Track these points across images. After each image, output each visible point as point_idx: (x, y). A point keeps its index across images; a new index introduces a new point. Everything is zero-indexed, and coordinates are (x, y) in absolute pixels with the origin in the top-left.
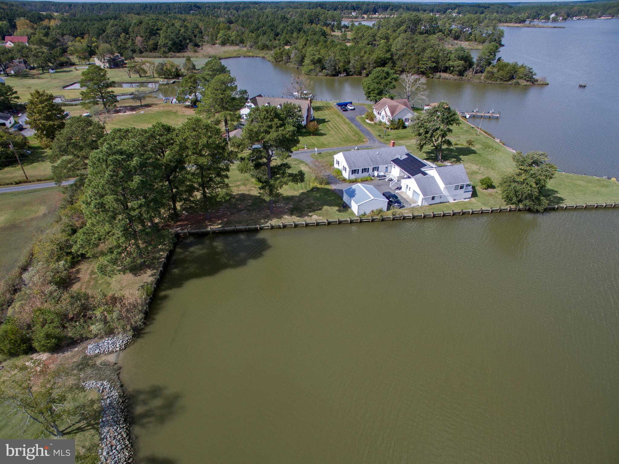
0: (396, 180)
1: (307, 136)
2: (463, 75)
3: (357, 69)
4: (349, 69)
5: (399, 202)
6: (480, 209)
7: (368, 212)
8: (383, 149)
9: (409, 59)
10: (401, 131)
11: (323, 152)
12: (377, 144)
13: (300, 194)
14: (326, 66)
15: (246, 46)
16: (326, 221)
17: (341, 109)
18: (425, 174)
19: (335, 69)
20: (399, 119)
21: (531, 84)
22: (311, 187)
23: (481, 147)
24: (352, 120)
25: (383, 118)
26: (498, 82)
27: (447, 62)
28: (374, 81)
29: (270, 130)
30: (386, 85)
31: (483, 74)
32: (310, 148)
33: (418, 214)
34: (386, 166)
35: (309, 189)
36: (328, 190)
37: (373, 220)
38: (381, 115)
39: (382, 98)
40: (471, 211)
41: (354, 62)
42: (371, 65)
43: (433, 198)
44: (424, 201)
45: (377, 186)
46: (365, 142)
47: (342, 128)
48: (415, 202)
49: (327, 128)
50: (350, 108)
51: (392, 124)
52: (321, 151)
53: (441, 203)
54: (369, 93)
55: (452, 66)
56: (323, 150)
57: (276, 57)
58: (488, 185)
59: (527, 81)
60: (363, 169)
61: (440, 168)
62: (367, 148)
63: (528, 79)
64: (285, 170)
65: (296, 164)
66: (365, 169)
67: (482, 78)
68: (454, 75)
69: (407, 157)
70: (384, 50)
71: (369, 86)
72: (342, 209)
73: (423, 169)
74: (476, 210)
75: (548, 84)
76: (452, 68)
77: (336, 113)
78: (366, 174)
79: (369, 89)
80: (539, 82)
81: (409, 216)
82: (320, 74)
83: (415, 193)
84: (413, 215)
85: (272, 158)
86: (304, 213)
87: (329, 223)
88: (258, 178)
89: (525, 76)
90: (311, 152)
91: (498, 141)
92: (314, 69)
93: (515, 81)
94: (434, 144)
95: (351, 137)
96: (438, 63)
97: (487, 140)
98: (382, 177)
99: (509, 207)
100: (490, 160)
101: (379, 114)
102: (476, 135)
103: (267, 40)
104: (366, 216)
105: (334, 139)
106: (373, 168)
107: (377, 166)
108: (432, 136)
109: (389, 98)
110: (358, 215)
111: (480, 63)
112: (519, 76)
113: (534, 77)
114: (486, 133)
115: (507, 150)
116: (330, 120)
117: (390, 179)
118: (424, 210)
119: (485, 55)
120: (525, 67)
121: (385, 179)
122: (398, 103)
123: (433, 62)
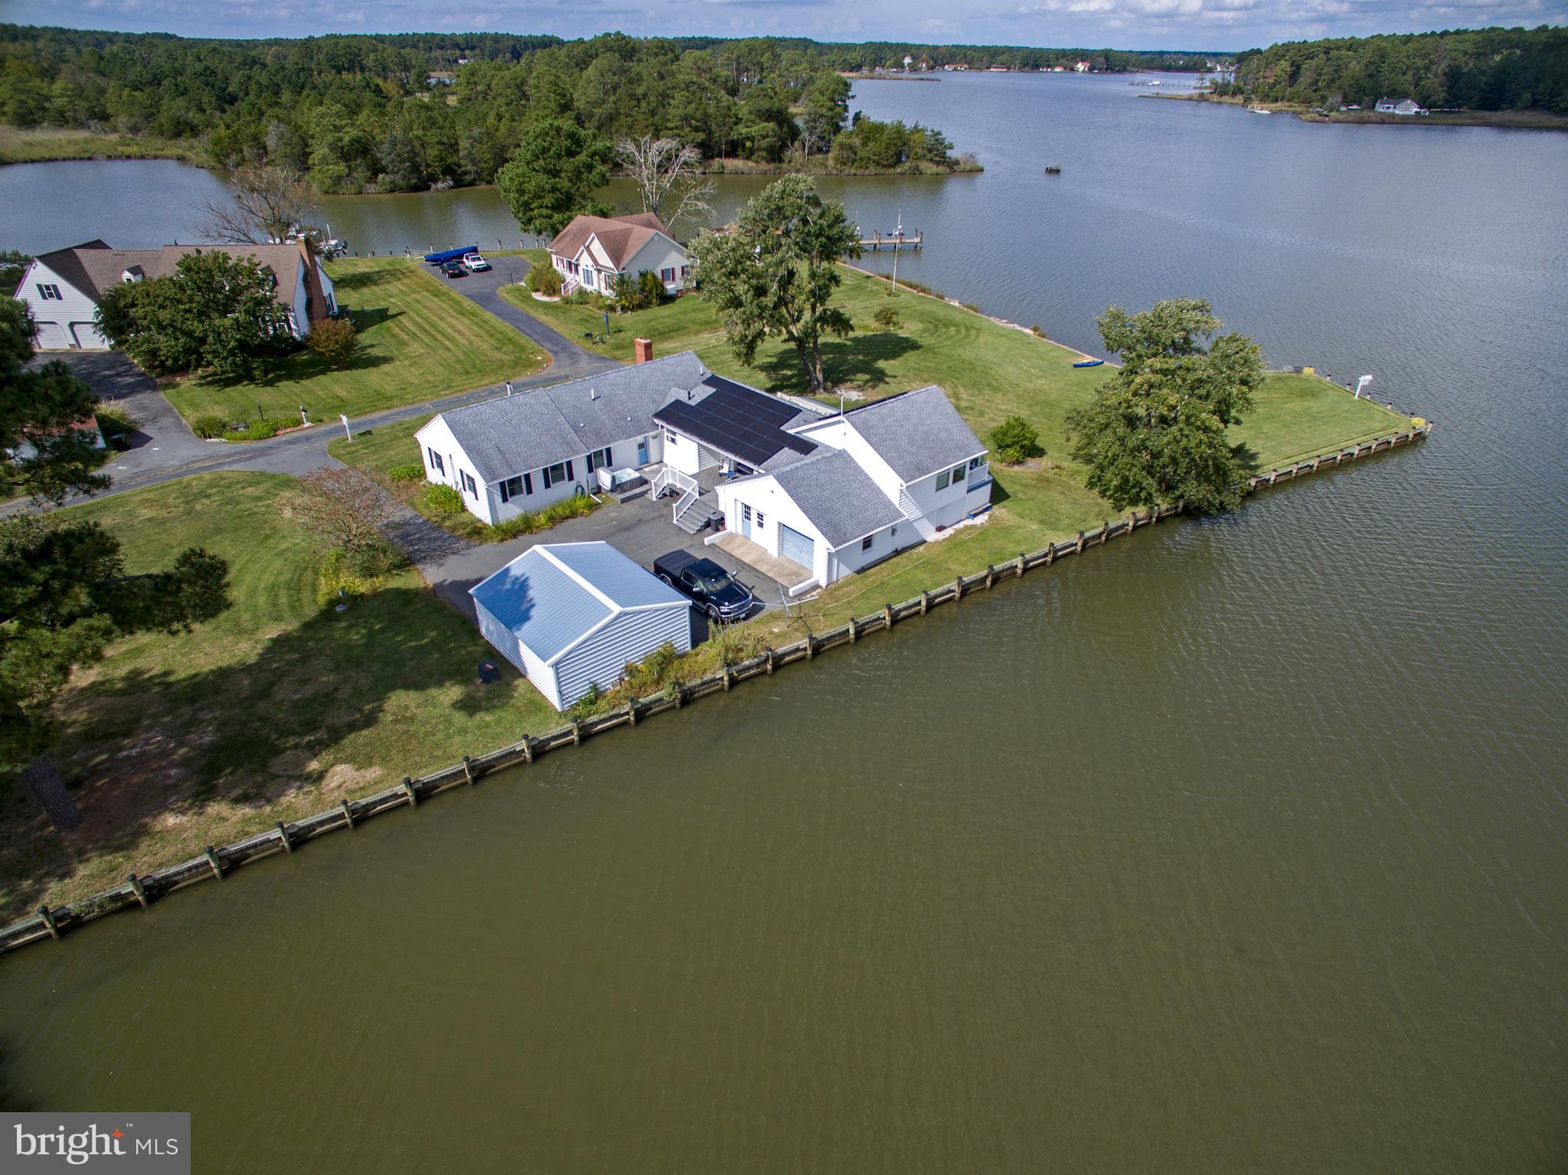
0: (691, 489)
1: (316, 374)
2: (781, 161)
3: (484, 165)
4: (460, 166)
5: (734, 593)
6: (1046, 549)
7: (608, 681)
8: (613, 376)
10: (659, 313)
11: (376, 429)
12: (584, 364)
13: (269, 650)
14: (384, 163)
15: (115, 130)
16: (402, 788)
17: (444, 271)
18: (805, 447)
19: (415, 168)
20: (643, 275)
21: (948, 170)
22: (322, 600)
23: (921, 326)
24: (486, 300)
25: (588, 279)
26: (872, 169)
27: (732, 129)
28: (536, 165)
30: (578, 175)
31: (830, 155)
32: (325, 418)
33: (832, 631)
34: (640, 439)
35: (311, 612)
36: (406, 596)
37: (641, 715)
38: (580, 269)
39: (571, 218)
40: (1018, 562)
41: (473, 146)
43: (867, 544)
44: (836, 561)
45: (619, 535)
46: (539, 363)
47: (449, 330)
48: (800, 574)
49: (393, 336)
50: (474, 265)
51: (621, 294)
52: (372, 422)
53: (897, 553)
54: (527, 207)
55: (748, 139)
56: (380, 420)
57: (218, 150)
58: (1022, 447)
59: (938, 163)
60: (545, 471)
61: (863, 414)
62: (551, 381)
63: (937, 159)
65: (258, 499)
66: (554, 468)
67: (831, 163)
68: (757, 162)
69: (711, 390)
71: (521, 184)
72: (481, 690)
73: (791, 429)
74: (1036, 554)
75: (982, 170)
76: (748, 144)
77: (427, 286)
78: (563, 490)
79: (521, 192)
80: (962, 166)
81: (797, 650)
82: (372, 188)
83: (788, 536)
84: (811, 638)
86: (277, 765)
87: (424, 794)
89: (930, 151)
90: (329, 433)
91: (956, 304)
92: (348, 175)
93: (908, 164)
94: (789, 332)
95: (486, 355)
96: (710, 133)
97: (926, 307)
98: (632, 488)
99: (1130, 516)
100: (971, 363)
101: (573, 267)
102: (889, 295)
103: (188, 110)
104: (602, 703)
105: (421, 371)
106: (589, 458)
107: (604, 448)
108: (781, 302)
109: (594, 214)
110: (563, 705)
111: (815, 128)
112: (916, 154)
113: (949, 153)
114: (911, 286)
115: (997, 326)
116: (405, 309)
117: (667, 491)
118: (849, 603)
119: (822, 106)
120: (924, 130)
121: (646, 492)
122: (628, 226)
123: (697, 129)
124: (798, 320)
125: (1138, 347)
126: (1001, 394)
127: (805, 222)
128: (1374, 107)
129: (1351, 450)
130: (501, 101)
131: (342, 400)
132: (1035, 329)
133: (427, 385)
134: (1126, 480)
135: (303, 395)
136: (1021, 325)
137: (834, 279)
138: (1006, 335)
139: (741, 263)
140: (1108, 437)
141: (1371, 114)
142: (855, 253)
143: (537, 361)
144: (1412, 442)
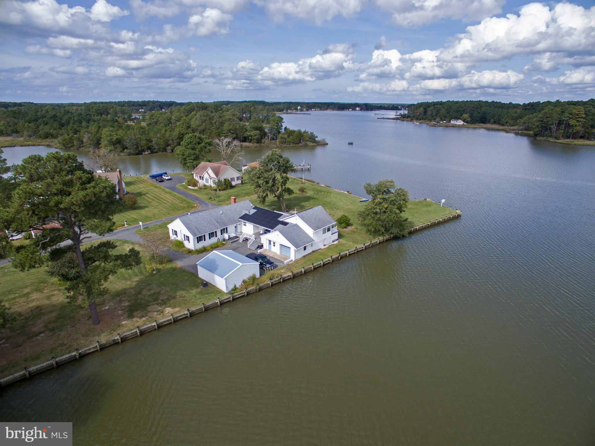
0: (253, 238)
2: (261, 143)
3: (161, 146)
4: (153, 147)
5: (269, 262)
6: (355, 249)
7: (238, 284)
8: (226, 207)
9: (210, 133)
10: (231, 191)
11: (150, 226)
12: (210, 206)
13: (136, 283)
14: (127, 146)
15: (22, 136)
16: (186, 312)
17: (157, 180)
18: (285, 224)
19: (138, 148)
20: (225, 180)
21: (317, 144)
22: (149, 270)
23: (313, 192)
24: (173, 189)
25: (207, 181)
26: (292, 145)
27: (244, 133)
28: (188, 147)
29: (71, 190)
30: (201, 150)
31: (277, 141)
32: (131, 224)
33: (298, 271)
34: (235, 225)
35: (146, 273)
37: (249, 293)
38: (204, 179)
39: (199, 163)
40: (347, 253)
41: (157, 140)
42: (175, 141)
43: (305, 248)
44: (297, 253)
45: (234, 249)
46: (196, 207)
47: (164, 198)
48: (287, 258)
49: (146, 200)
50: (167, 178)
51: (218, 186)
52: (147, 224)
53: (314, 252)
54: (185, 159)
55: (250, 136)
56: (150, 224)
57: (64, 142)
58: (346, 223)
59: (313, 142)
60: (209, 234)
61: (303, 213)
63: (313, 141)
64: (107, 252)
66: (212, 233)
67: (278, 143)
68: (253, 143)
69: (255, 211)
70: (185, 127)
71: (183, 153)
73: (281, 219)
74: (352, 250)
75: (327, 144)
76: (250, 138)
77: (152, 185)
78: (214, 240)
79: (183, 155)
80: (321, 143)
81: (289, 276)
82: (122, 154)
83: (283, 247)
84: (292, 273)
85: (82, 237)
86: (149, 309)
87: (192, 314)
88: (63, 275)
89: (310, 138)
90: (134, 228)
91: (323, 186)
92: (114, 150)
93: (303, 143)
94: (275, 194)
95: (178, 205)
96: (237, 134)
97: (314, 187)
98: (234, 239)
99: (377, 240)
100: (329, 202)
101: (202, 178)
102: (302, 184)
103: (50, 129)
104: (237, 290)
105: (158, 210)
106: (221, 230)
107: (225, 227)
108: (273, 186)
109: (207, 161)
110: (227, 291)
111: (272, 132)
112: (306, 140)
113: (316, 139)
114: (308, 181)
115: (336, 191)
116: (148, 192)
117: (245, 239)
118: (301, 264)
119: (274, 125)
120: (308, 132)
121: (238, 240)
122: (219, 165)
123: (233, 134)
124: (278, 190)
125: (375, 193)
126: (339, 210)
127: (279, 162)
128: (450, 122)
129: (440, 220)
130: (162, 125)
131: (135, 219)
132: (348, 192)
133: (162, 214)
134: (375, 229)
135: (122, 218)
136: (343, 191)
137: (288, 179)
138: (339, 194)
139: (261, 174)
140: (369, 217)
141: (450, 124)
142: (294, 171)
143: (195, 206)
144: (457, 217)
